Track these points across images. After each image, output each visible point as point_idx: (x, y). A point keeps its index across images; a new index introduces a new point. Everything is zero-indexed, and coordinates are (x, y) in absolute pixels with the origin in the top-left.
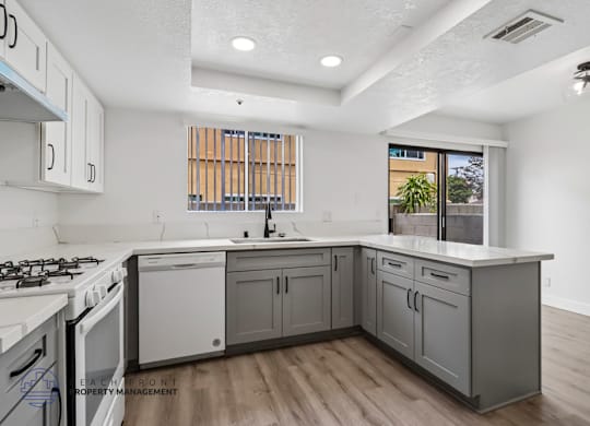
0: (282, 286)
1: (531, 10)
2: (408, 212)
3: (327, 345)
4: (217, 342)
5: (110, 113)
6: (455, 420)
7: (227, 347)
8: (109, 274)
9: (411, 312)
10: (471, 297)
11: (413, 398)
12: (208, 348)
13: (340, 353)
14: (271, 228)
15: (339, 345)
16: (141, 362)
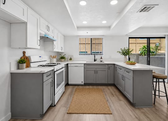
0: (96, 72)
1: (145, 5)
2: (143, 56)
3: (106, 87)
4: (82, 82)
5: (65, 37)
6: (129, 107)
7: (84, 83)
8: (61, 66)
9: (122, 80)
10: (133, 77)
11: (120, 100)
12: (80, 83)
13: (109, 89)
14: (96, 59)
15: (109, 87)
16: (69, 83)
